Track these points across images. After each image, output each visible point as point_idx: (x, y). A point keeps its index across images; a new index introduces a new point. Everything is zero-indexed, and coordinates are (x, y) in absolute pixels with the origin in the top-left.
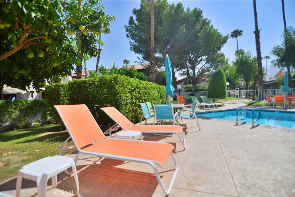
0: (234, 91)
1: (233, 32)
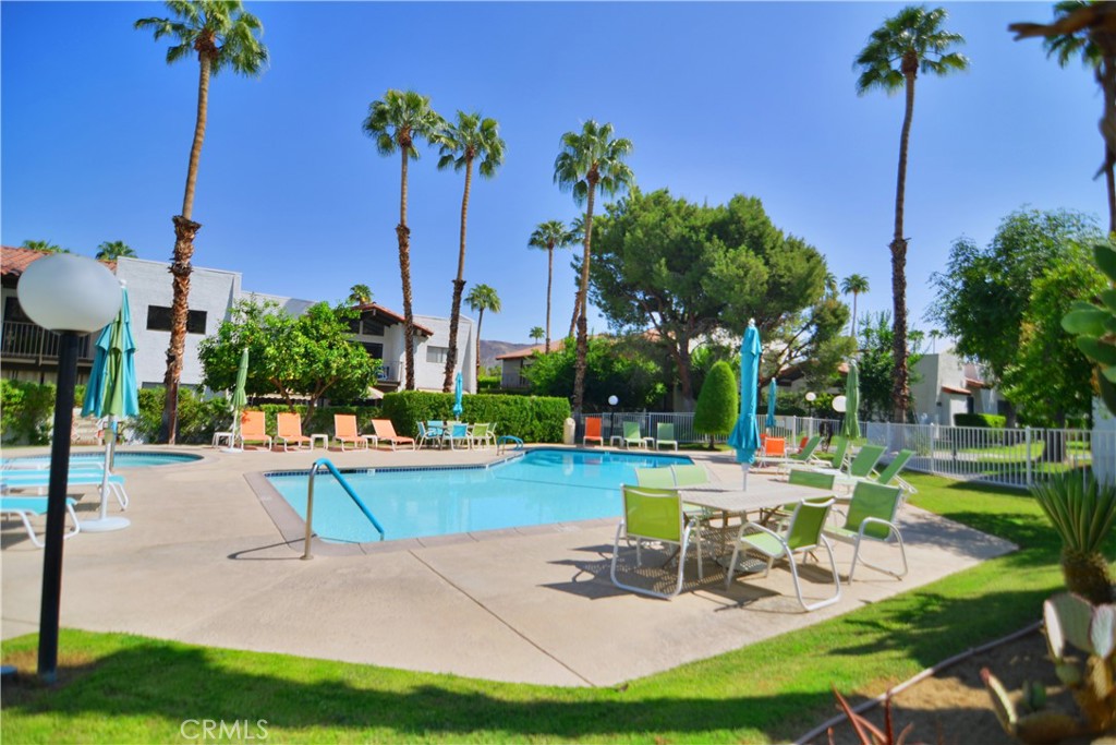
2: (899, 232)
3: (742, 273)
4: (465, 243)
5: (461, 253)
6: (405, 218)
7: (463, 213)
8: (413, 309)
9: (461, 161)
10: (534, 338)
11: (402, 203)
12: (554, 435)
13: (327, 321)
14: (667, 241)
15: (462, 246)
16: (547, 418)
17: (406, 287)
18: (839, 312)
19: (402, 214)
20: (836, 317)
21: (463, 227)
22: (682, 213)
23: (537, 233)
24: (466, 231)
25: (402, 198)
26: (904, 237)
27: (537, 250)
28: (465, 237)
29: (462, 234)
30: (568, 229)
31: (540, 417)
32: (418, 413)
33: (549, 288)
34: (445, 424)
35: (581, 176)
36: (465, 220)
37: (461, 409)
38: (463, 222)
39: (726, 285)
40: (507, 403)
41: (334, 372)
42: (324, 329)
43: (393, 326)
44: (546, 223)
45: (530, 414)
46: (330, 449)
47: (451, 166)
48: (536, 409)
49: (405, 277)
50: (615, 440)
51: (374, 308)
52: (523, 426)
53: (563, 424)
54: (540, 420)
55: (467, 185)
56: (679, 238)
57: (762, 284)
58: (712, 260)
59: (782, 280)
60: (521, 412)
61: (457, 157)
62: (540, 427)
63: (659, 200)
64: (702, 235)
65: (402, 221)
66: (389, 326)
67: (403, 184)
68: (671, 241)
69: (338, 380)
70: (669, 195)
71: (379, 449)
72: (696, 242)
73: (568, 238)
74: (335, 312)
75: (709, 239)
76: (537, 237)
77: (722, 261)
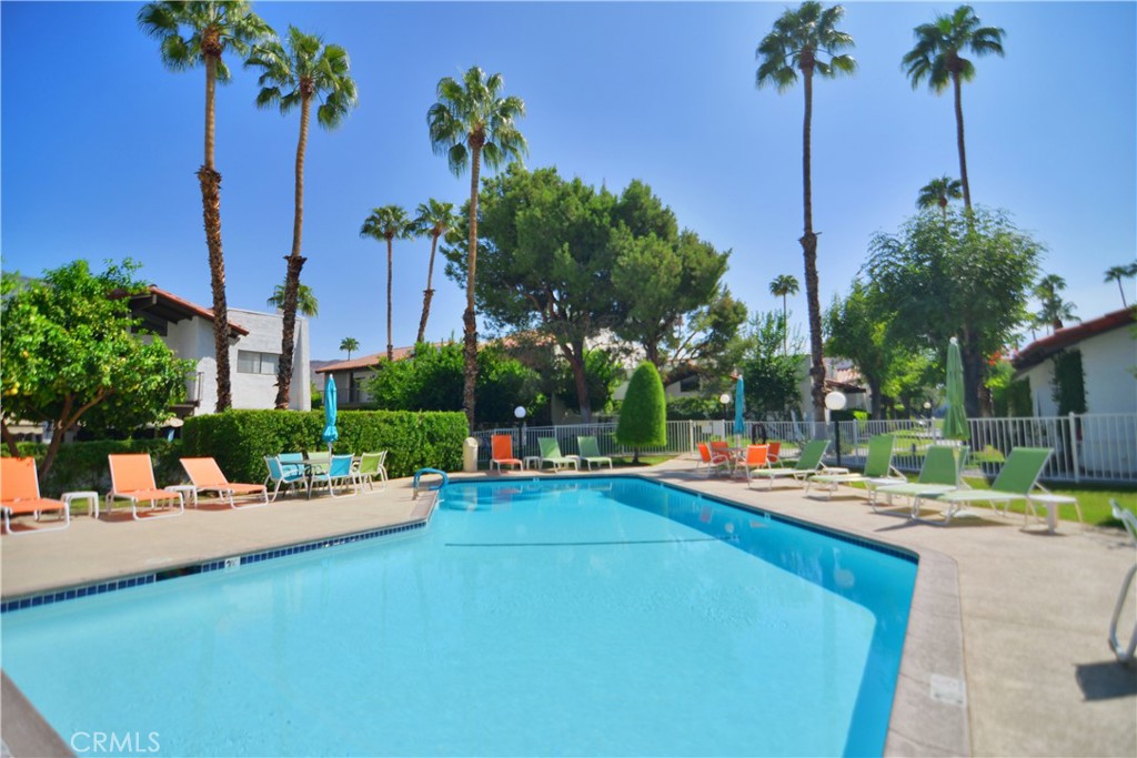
0: (711, 424)
1: (926, 189)
2: (808, 226)
3: (657, 261)
4: (302, 206)
5: (298, 220)
6: (213, 158)
7: (298, 167)
8: (227, 292)
9: (290, 99)
10: (345, 351)
11: (208, 137)
12: (450, 462)
13: (88, 294)
14: (567, 224)
15: (298, 211)
16: (441, 440)
17: (215, 260)
18: (739, 311)
19: (208, 153)
20: (737, 314)
21: (298, 185)
22: (580, 193)
23: (373, 218)
24: (303, 191)
25: (207, 129)
26: (814, 231)
27: (371, 240)
28: (303, 199)
29: (298, 194)
30: (411, 216)
31: (432, 438)
32: (258, 443)
33: (389, 285)
34: (306, 457)
35: (460, 139)
36: (302, 177)
37: (336, 433)
38: (298, 178)
39: (639, 275)
40: (391, 423)
41: (106, 381)
42: (82, 307)
43: (184, 322)
44: (384, 207)
45: (420, 435)
46: (104, 517)
47: (275, 102)
48: (428, 428)
49: (214, 244)
50: (531, 462)
51: (153, 293)
52: (411, 452)
53: (461, 446)
54: (432, 443)
55: (302, 129)
56: (581, 221)
57: (675, 277)
58: (618, 249)
59: (693, 274)
60: (409, 433)
61: (286, 91)
62: (432, 453)
63: (547, 178)
64: (607, 220)
65: (208, 163)
66: (175, 322)
67: (208, 110)
68: (572, 224)
69: (111, 396)
70: (557, 174)
71: (202, 507)
72: (600, 227)
73: (411, 227)
74: (103, 281)
75: (614, 224)
76: (372, 223)
77: (632, 250)
